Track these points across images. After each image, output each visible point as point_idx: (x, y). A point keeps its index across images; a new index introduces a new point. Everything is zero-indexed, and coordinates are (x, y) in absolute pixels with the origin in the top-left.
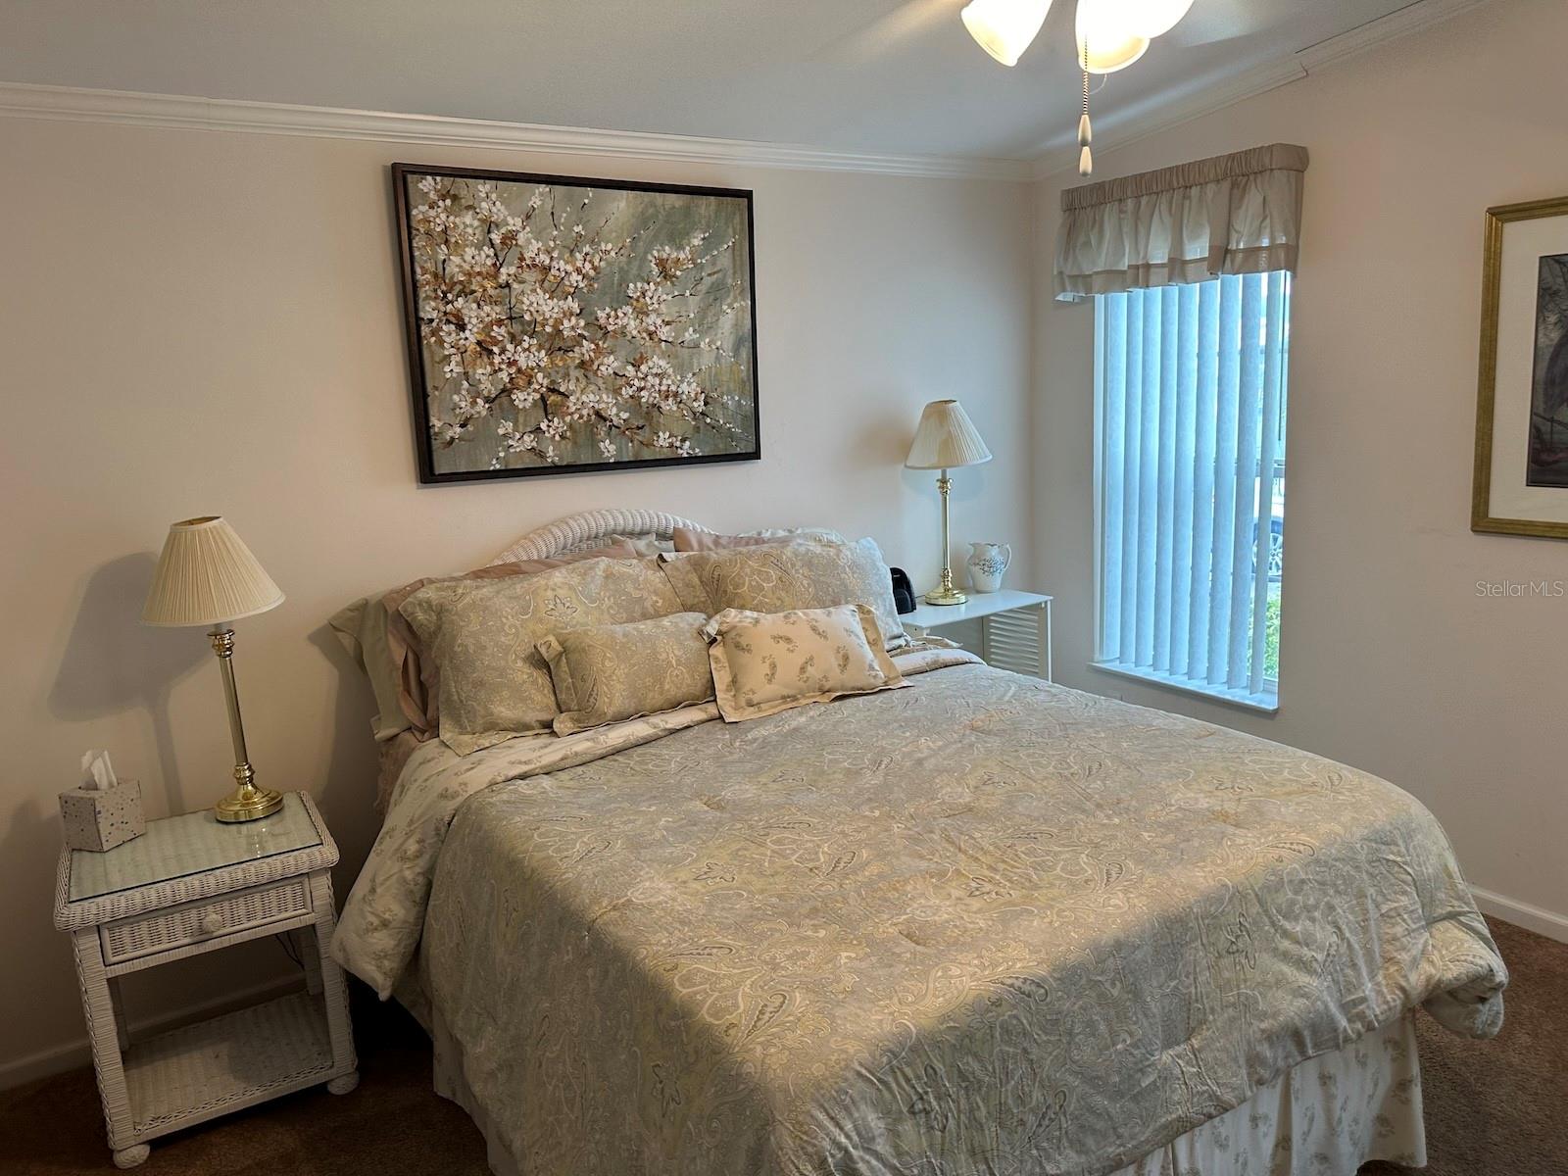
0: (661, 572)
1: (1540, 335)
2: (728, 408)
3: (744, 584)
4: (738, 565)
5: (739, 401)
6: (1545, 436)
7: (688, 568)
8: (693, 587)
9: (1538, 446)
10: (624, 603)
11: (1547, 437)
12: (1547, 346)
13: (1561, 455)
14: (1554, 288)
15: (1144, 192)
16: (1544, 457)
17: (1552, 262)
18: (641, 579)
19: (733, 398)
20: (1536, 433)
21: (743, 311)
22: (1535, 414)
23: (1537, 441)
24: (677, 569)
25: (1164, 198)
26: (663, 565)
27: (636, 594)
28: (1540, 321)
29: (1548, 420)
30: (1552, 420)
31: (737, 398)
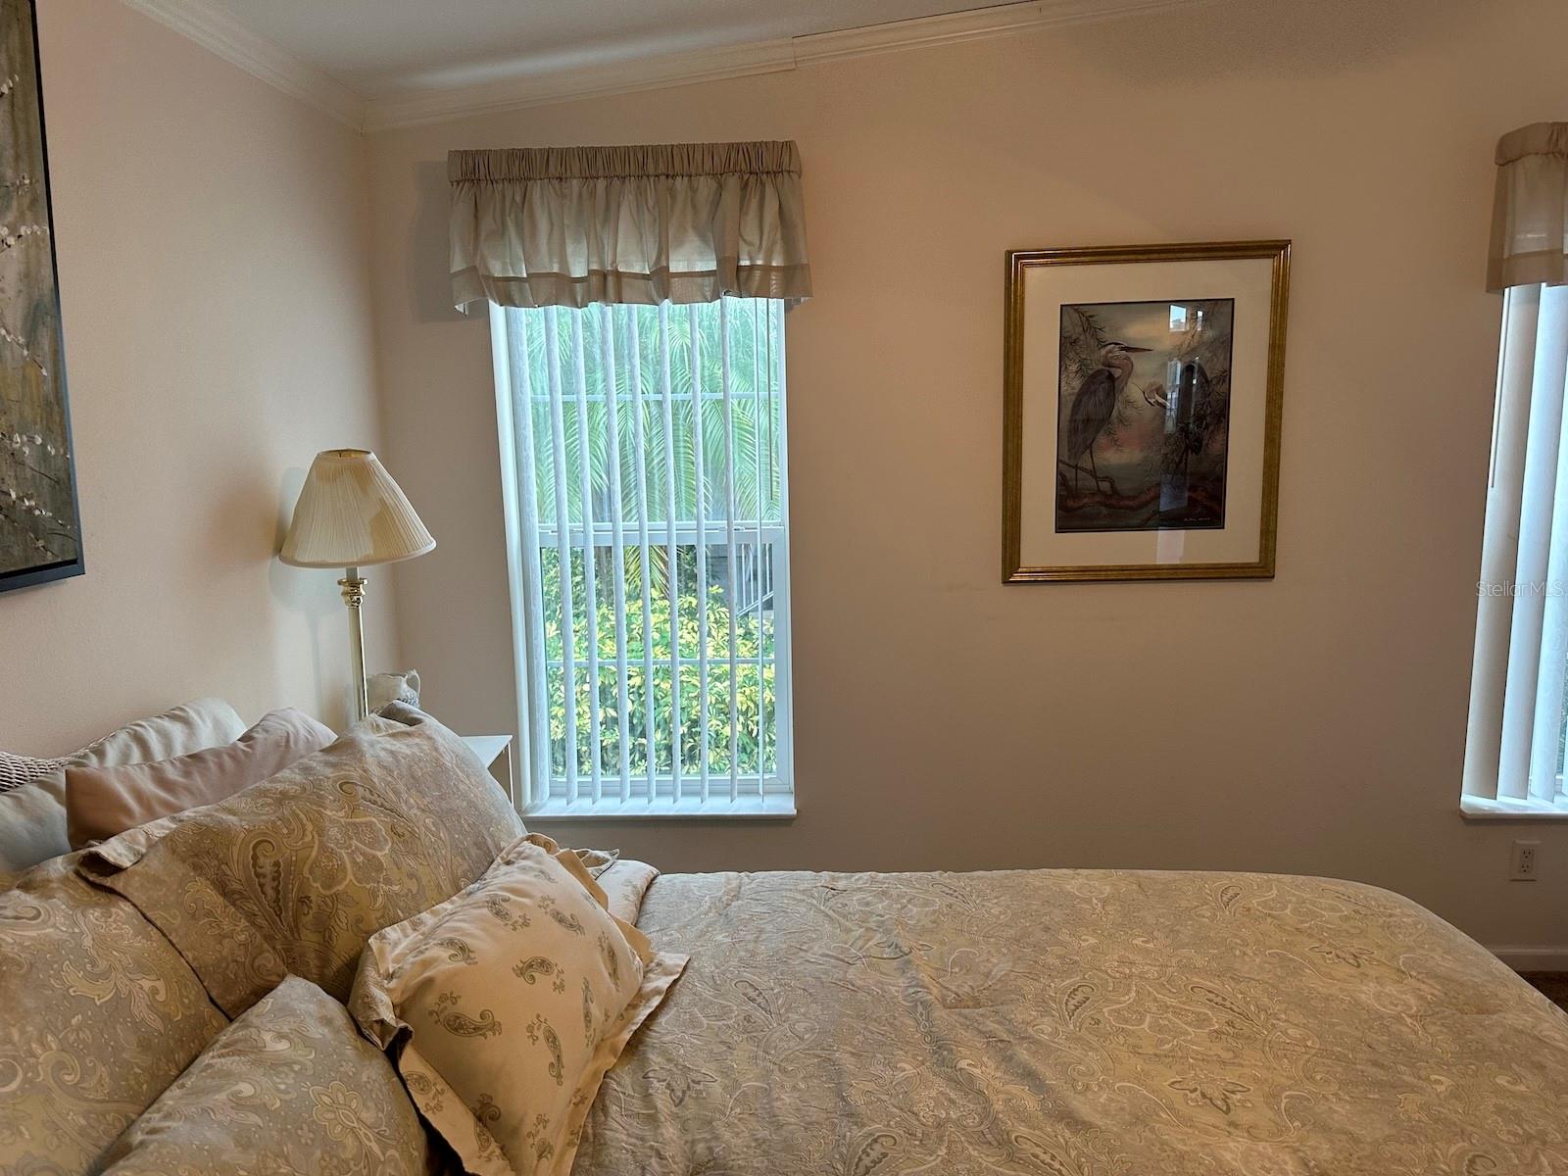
0: (124, 905)
1: (1063, 384)
2: (23, 464)
3: (342, 868)
4: (309, 827)
5: (43, 446)
6: (1070, 483)
7: (180, 869)
8: (209, 914)
9: (1064, 493)
10: (87, 1035)
11: (1072, 483)
12: (1069, 395)
13: (1086, 500)
14: (1074, 337)
15: (601, 173)
16: (1070, 503)
17: (1072, 311)
18: (87, 942)
19: (31, 440)
20: (1062, 481)
21: (38, 246)
22: (1061, 461)
23: (1063, 488)
24: (156, 881)
25: (631, 185)
26: (117, 882)
27: (102, 994)
28: (1063, 369)
29: (1073, 467)
30: (1076, 467)
31: (39, 441)
